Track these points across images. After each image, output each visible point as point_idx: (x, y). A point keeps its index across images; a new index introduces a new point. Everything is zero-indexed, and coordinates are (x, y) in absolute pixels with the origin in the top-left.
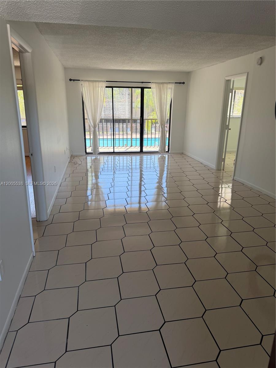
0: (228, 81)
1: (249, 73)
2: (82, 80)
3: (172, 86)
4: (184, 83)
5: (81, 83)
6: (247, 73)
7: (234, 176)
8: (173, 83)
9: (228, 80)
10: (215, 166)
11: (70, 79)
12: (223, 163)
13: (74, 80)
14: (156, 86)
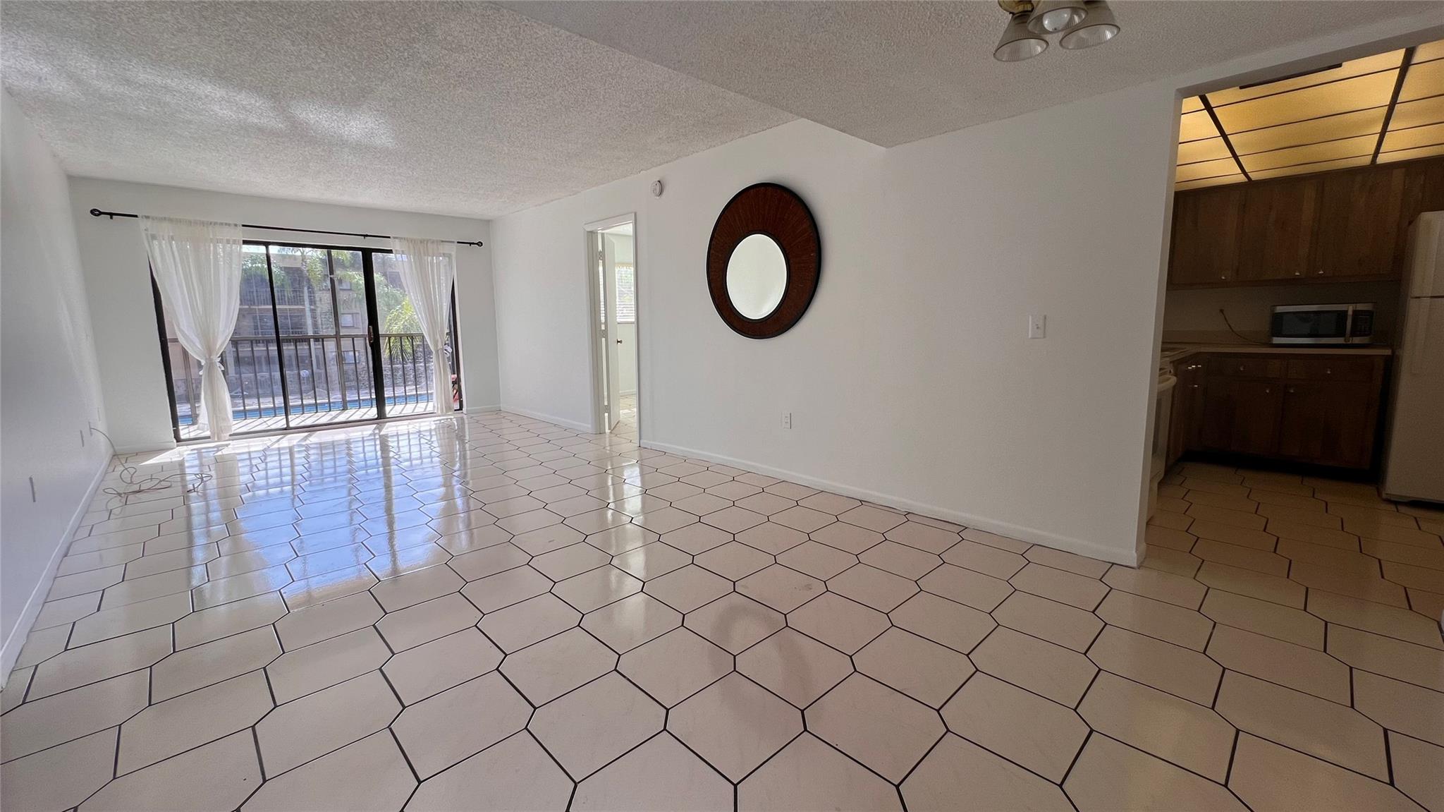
0: (592, 235)
1: (637, 214)
2: (147, 217)
3: (453, 249)
4: (480, 244)
5: (142, 224)
6: (633, 215)
7: (640, 439)
8: (453, 242)
9: (591, 232)
10: (590, 426)
11: (95, 210)
12: (606, 415)
13: (111, 215)
14: (409, 247)
